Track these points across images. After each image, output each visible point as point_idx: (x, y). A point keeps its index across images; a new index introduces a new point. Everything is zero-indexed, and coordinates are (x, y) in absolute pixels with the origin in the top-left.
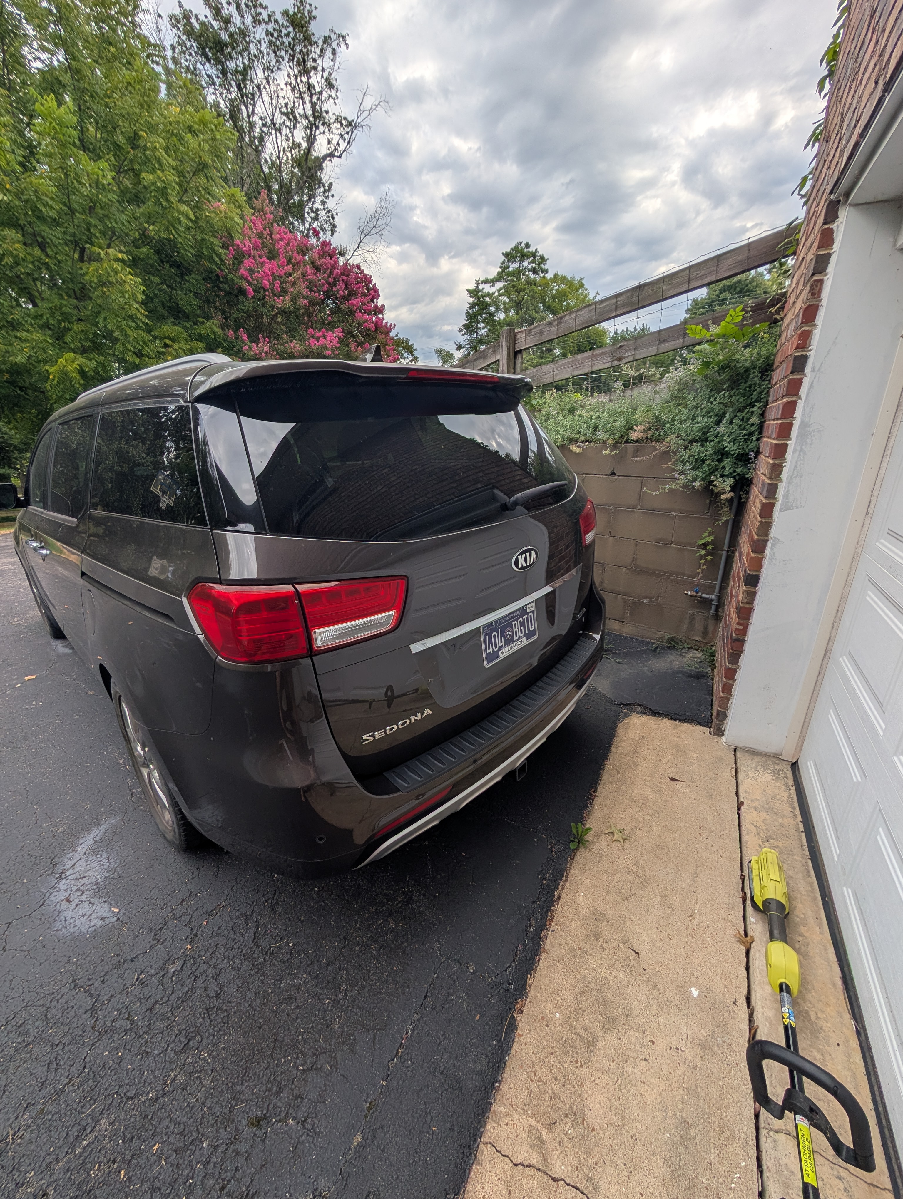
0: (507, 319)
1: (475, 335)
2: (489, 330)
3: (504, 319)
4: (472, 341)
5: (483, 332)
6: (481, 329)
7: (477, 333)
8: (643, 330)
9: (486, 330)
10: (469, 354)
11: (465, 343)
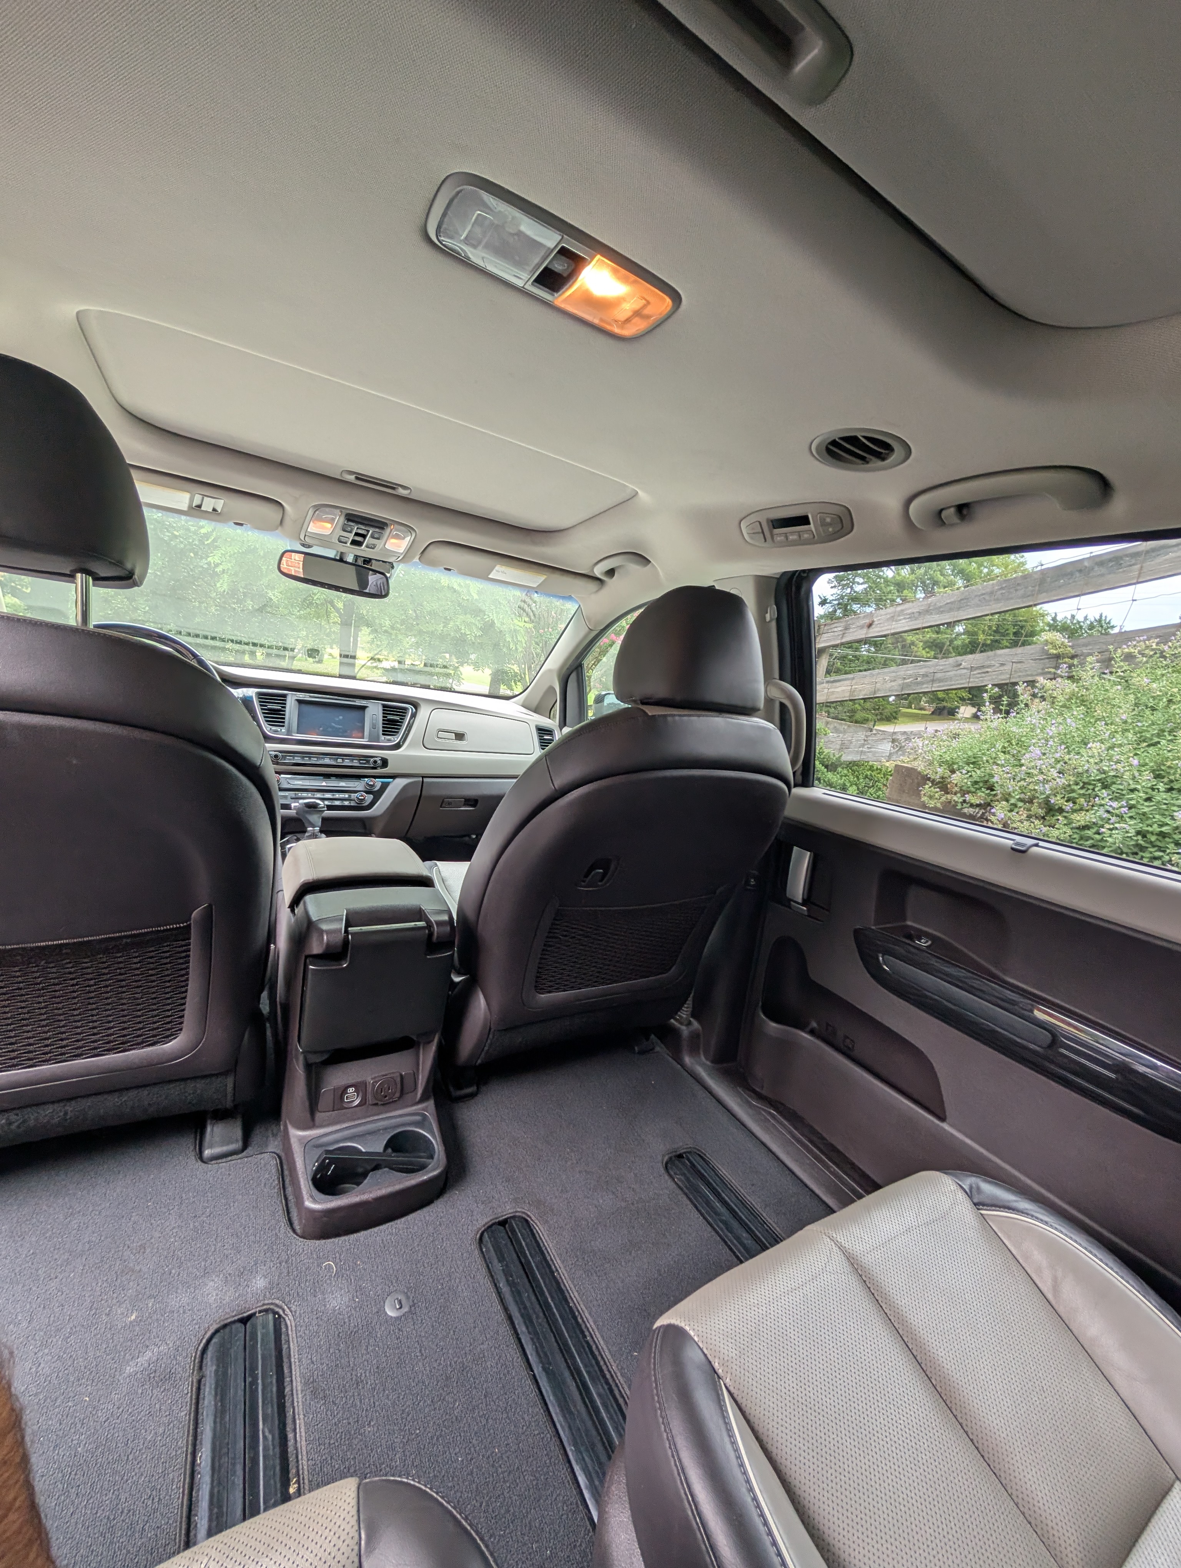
0: (898, 578)
1: (849, 590)
2: (870, 587)
3: (894, 577)
4: (842, 597)
5: (859, 588)
6: (858, 583)
7: (852, 588)
8: (1100, 621)
9: (866, 586)
10: (835, 611)
11: (831, 598)
